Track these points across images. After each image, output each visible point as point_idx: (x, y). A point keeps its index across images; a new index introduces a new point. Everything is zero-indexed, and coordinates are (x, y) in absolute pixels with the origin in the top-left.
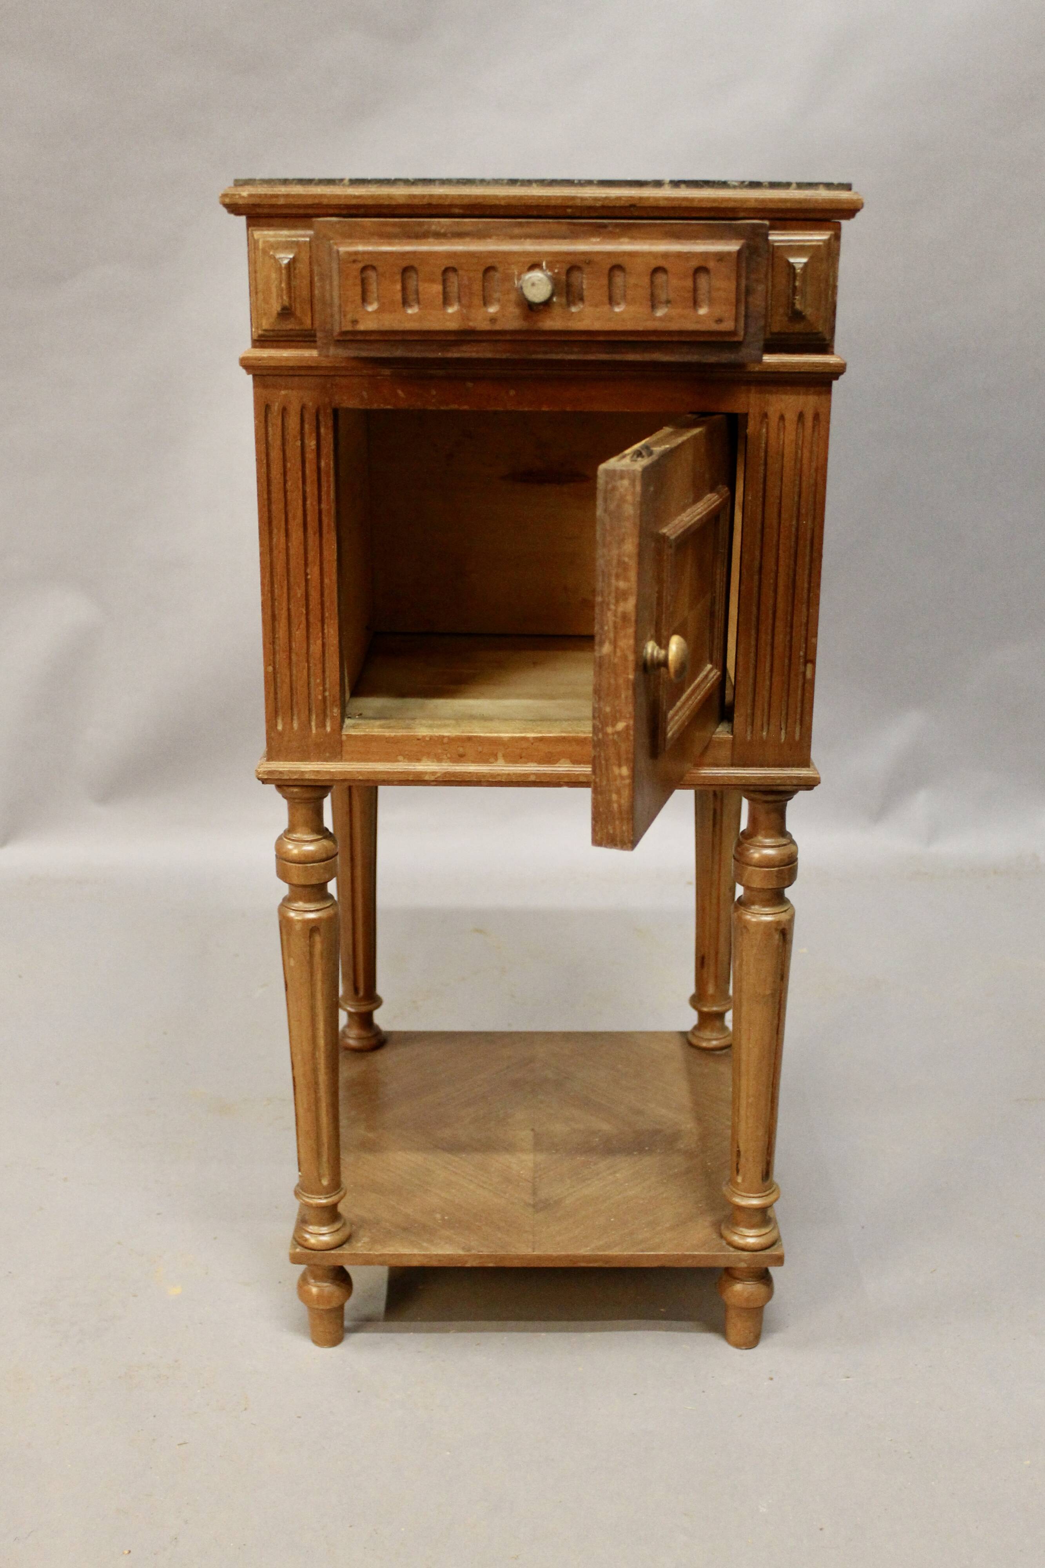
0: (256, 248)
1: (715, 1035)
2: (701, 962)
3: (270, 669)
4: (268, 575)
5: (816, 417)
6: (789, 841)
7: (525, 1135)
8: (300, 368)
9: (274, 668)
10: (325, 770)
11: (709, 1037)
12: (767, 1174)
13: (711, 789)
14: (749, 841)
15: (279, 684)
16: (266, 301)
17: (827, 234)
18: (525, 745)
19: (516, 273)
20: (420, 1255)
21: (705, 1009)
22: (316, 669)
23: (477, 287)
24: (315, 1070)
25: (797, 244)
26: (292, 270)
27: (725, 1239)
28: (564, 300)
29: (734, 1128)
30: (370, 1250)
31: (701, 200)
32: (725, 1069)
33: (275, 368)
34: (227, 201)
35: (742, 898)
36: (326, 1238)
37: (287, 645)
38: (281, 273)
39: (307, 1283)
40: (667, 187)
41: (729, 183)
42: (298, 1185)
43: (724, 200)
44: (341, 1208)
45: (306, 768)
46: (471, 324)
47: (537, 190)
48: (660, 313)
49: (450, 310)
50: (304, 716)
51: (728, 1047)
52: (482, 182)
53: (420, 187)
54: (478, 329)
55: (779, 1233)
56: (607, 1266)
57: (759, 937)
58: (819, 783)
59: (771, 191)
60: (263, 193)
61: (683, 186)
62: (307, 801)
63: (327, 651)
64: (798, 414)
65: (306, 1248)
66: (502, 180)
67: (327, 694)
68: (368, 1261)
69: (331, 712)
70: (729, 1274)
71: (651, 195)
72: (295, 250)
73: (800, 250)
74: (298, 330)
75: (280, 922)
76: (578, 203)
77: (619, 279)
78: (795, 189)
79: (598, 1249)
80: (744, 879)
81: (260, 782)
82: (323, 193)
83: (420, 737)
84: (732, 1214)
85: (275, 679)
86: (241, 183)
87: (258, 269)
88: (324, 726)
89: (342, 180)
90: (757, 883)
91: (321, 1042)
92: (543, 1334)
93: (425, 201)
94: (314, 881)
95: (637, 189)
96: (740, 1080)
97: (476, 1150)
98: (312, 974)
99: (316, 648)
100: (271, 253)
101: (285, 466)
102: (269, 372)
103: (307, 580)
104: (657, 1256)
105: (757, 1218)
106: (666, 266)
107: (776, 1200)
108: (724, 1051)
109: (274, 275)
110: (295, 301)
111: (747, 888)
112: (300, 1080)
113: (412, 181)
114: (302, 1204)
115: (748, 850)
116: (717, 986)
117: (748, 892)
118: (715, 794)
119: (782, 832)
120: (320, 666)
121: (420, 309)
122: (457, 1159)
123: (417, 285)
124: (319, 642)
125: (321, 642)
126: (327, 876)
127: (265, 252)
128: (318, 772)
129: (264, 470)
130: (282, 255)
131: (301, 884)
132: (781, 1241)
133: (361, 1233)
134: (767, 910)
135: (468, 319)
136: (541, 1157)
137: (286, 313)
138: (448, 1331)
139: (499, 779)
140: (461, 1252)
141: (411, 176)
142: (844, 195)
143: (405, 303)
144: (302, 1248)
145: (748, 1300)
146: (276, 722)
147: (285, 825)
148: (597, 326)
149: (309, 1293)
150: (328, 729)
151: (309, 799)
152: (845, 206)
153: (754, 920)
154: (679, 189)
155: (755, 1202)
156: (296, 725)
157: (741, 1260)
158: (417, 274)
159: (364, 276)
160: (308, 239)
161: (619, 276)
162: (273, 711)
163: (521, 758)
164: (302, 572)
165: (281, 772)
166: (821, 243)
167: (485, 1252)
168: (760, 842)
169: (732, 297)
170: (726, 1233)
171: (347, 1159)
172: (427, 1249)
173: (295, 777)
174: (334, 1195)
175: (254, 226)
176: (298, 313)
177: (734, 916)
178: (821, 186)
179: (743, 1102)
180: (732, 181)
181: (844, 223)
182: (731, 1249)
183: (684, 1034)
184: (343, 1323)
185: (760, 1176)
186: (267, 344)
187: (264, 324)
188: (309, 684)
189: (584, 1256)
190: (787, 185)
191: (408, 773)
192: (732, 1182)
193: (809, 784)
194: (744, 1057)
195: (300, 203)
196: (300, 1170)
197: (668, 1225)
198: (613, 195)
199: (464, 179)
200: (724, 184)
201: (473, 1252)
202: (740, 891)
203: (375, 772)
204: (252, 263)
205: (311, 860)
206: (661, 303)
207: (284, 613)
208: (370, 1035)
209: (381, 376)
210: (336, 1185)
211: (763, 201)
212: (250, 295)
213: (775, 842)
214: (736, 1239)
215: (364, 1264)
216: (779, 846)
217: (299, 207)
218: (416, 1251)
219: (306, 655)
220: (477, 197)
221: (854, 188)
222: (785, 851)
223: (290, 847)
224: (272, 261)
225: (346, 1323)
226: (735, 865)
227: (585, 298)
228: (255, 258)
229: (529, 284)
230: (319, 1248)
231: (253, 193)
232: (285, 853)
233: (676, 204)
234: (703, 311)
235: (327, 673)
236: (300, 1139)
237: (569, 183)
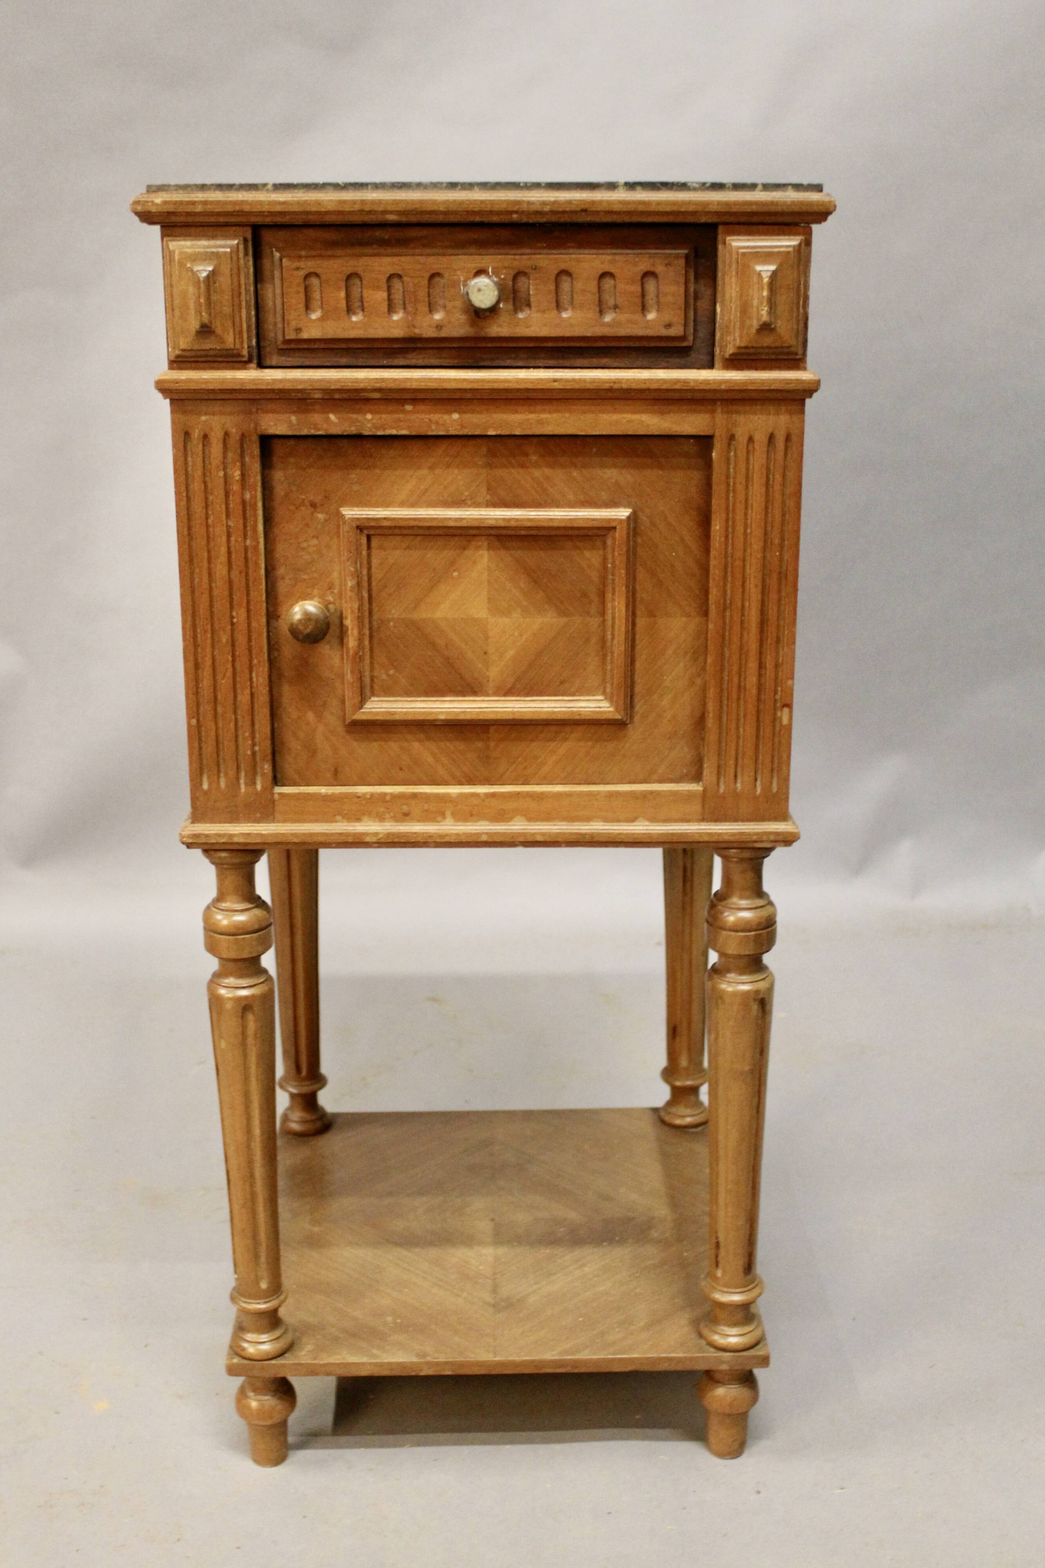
0: (171, 260)
1: (688, 1111)
2: (673, 1032)
3: (194, 722)
4: (189, 618)
5: (788, 438)
6: (767, 902)
7: (484, 1226)
8: (222, 391)
9: (198, 721)
10: (256, 832)
11: (683, 1114)
12: (749, 1267)
13: (681, 846)
14: (724, 903)
15: (203, 739)
16: (184, 318)
17: (796, 240)
18: (475, 801)
19: (462, 279)
20: (370, 1364)
21: (678, 1084)
22: (244, 722)
23: (422, 294)
24: (250, 1162)
25: (765, 250)
26: (211, 283)
27: (705, 1339)
28: (510, 307)
29: (712, 1215)
30: (315, 1359)
31: (659, 203)
32: (701, 1149)
33: (195, 391)
34: (139, 208)
35: (717, 965)
36: (265, 1347)
37: (212, 694)
38: (199, 288)
39: (246, 1397)
40: (621, 189)
41: (689, 184)
42: (234, 1289)
43: (684, 203)
44: (282, 1312)
45: (234, 830)
46: (417, 331)
47: (479, 195)
48: (608, 318)
49: (395, 317)
50: (232, 773)
51: (704, 1123)
52: (419, 186)
53: (351, 191)
54: (424, 336)
55: (763, 1331)
56: (576, 1371)
57: (735, 1007)
58: (799, 838)
59: (735, 193)
60: (178, 199)
61: (639, 188)
62: (236, 867)
63: (256, 700)
64: (768, 436)
65: (245, 1358)
66: (441, 183)
67: (257, 748)
68: (312, 1371)
69: (262, 768)
70: (710, 1377)
71: (605, 198)
72: (215, 262)
73: (766, 256)
74: (219, 350)
75: (210, 1000)
76: (525, 207)
77: (566, 285)
78: (761, 191)
79: (566, 1352)
80: (719, 945)
81: (184, 847)
82: (245, 199)
83: (360, 795)
84: (712, 1311)
85: (199, 733)
86: (154, 189)
87: (174, 283)
88: (254, 783)
89: (265, 185)
90: (732, 949)
91: (257, 1132)
92: (508, 1447)
93: (357, 207)
94: (246, 955)
95: (589, 191)
96: (717, 1165)
97: (432, 1244)
98: (245, 1056)
99: (244, 698)
100: (189, 265)
101: (206, 499)
102: (190, 396)
103: (232, 624)
104: (630, 1359)
105: (740, 1316)
106: (613, 271)
107: (760, 1294)
108: (700, 1129)
109: (191, 290)
110: (215, 317)
111: (722, 954)
112: (234, 1174)
113: (343, 185)
114: (239, 1310)
115: (722, 913)
116: (690, 1060)
117: (723, 959)
118: (684, 850)
119: (758, 892)
120: (248, 718)
121: (365, 316)
122: (409, 1254)
123: (362, 292)
124: (247, 692)
125: (249, 692)
126: (260, 949)
127: (181, 264)
128: (249, 834)
129: (184, 503)
130: (200, 268)
131: (231, 958)
132: (765, 1339)
133: (304, 1340)
134: (744, 978)
135: (414, 327)
136: (501, 1251)
137: (205, 330)
138: (402, 1446)
139: (447, 839)
140: (415, 1359)
141: (341, 180)
142: (814, 197)
143: (349, 310)
144: (240, 1359)
145: (731, 1405)
146: (201, 780)
147: (213, 894)
148: (544, 332)
149: (249, 1407)
150: (259, 787)
151: (240, 864)
152: (815, 209)
153: (730, 989)
154: (633, 192)
155: (737, 1298)
156: (223, 784)
157: (722, 1362)
158: (361, 281)
159: (307, 283)
160: (228, 250)
161: (566, 281)
162: (198, 770)
163: (471, 815)
164: (228, 614)
165: (207, 836)
166: (791, 249)
167: (442, 1359)
168: (734, 904)
169: (681, 301)
170: (705, 1332)
171: (288, 1257)
172: (375, 1356)
173: (223, 841)
174: (274, 1300)
175: (169, 236)
176: (219, 331)
177: (709, 985)
178: (790, 188)
179: (722, 1189)
180: (693, 183)
181: (815, 228)
182: (712, 1350)
183: (655, 1110)
184: (286, 1438)
185: (741, 1269)
186: (184, 365)
187: (181, 344)
188: (237, 737)
189: (551, 1361)
190: (753, 187)
191: (348, 835)
192: (711, 1275)
193: (788, 840)
194: (721, 1137)
195: (220, 210)
196: (236, 1272)
197: (642, 1324)
198: (562, 199)
199: (399, 183)
200: (683, 186)
201: (429, 1359)
202: (713, 957)
203: (312, 834)
204: (167, 275)
205: (240, 931)
206: (610, 308)
207: (208, 662)
208: (313, 1118)
209: (310, 399)
210: (276, 1288)
211: (727, 204)
212: (166, 313)
213: (751, 904)
214: (718, 1339)
215: (308, 1375)
216: (756, 908)
217: (219, 214)
218: (365, 1359)
219: (233, 706)
220: (413, 202)
221: (825, 189)
222: (764, 913)
223: (219, 917)
224: (190, 274)
225: (291, 1439)
226: (708, 929)
227: (533, 304)
228: (171, 271)
229: (476, 290)
230: (258, 1358)
231: (168, 199)
232: (214, 924)
233: (631, 208)
234: (651, 316)
235: (257, 727)
236: (236, 1239)
237: (515, 186)
